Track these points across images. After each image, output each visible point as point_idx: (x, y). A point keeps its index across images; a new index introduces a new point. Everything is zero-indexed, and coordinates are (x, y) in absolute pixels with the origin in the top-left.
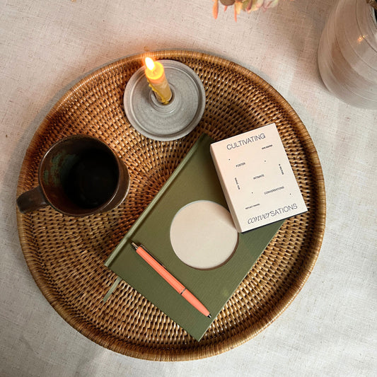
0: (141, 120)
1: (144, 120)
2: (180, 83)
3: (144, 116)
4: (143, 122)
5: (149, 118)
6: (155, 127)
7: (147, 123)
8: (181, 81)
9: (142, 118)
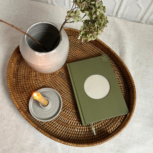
0: (35, 112)
1: (36, 112)
2: (52, 97)
3: (37, 111)
4: (36, 113)
5: (39, 112)
6: (41, 115)
7: (38, 114)
8: (53, 96)
9: (36, 111)
